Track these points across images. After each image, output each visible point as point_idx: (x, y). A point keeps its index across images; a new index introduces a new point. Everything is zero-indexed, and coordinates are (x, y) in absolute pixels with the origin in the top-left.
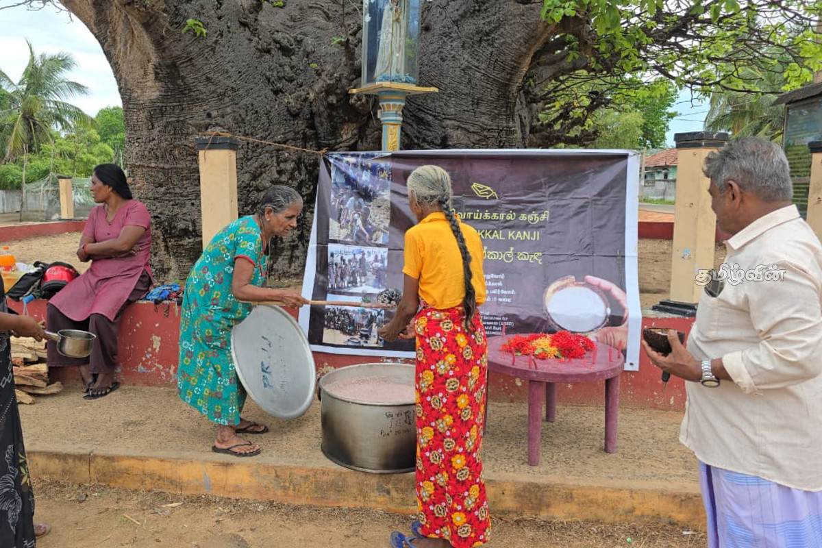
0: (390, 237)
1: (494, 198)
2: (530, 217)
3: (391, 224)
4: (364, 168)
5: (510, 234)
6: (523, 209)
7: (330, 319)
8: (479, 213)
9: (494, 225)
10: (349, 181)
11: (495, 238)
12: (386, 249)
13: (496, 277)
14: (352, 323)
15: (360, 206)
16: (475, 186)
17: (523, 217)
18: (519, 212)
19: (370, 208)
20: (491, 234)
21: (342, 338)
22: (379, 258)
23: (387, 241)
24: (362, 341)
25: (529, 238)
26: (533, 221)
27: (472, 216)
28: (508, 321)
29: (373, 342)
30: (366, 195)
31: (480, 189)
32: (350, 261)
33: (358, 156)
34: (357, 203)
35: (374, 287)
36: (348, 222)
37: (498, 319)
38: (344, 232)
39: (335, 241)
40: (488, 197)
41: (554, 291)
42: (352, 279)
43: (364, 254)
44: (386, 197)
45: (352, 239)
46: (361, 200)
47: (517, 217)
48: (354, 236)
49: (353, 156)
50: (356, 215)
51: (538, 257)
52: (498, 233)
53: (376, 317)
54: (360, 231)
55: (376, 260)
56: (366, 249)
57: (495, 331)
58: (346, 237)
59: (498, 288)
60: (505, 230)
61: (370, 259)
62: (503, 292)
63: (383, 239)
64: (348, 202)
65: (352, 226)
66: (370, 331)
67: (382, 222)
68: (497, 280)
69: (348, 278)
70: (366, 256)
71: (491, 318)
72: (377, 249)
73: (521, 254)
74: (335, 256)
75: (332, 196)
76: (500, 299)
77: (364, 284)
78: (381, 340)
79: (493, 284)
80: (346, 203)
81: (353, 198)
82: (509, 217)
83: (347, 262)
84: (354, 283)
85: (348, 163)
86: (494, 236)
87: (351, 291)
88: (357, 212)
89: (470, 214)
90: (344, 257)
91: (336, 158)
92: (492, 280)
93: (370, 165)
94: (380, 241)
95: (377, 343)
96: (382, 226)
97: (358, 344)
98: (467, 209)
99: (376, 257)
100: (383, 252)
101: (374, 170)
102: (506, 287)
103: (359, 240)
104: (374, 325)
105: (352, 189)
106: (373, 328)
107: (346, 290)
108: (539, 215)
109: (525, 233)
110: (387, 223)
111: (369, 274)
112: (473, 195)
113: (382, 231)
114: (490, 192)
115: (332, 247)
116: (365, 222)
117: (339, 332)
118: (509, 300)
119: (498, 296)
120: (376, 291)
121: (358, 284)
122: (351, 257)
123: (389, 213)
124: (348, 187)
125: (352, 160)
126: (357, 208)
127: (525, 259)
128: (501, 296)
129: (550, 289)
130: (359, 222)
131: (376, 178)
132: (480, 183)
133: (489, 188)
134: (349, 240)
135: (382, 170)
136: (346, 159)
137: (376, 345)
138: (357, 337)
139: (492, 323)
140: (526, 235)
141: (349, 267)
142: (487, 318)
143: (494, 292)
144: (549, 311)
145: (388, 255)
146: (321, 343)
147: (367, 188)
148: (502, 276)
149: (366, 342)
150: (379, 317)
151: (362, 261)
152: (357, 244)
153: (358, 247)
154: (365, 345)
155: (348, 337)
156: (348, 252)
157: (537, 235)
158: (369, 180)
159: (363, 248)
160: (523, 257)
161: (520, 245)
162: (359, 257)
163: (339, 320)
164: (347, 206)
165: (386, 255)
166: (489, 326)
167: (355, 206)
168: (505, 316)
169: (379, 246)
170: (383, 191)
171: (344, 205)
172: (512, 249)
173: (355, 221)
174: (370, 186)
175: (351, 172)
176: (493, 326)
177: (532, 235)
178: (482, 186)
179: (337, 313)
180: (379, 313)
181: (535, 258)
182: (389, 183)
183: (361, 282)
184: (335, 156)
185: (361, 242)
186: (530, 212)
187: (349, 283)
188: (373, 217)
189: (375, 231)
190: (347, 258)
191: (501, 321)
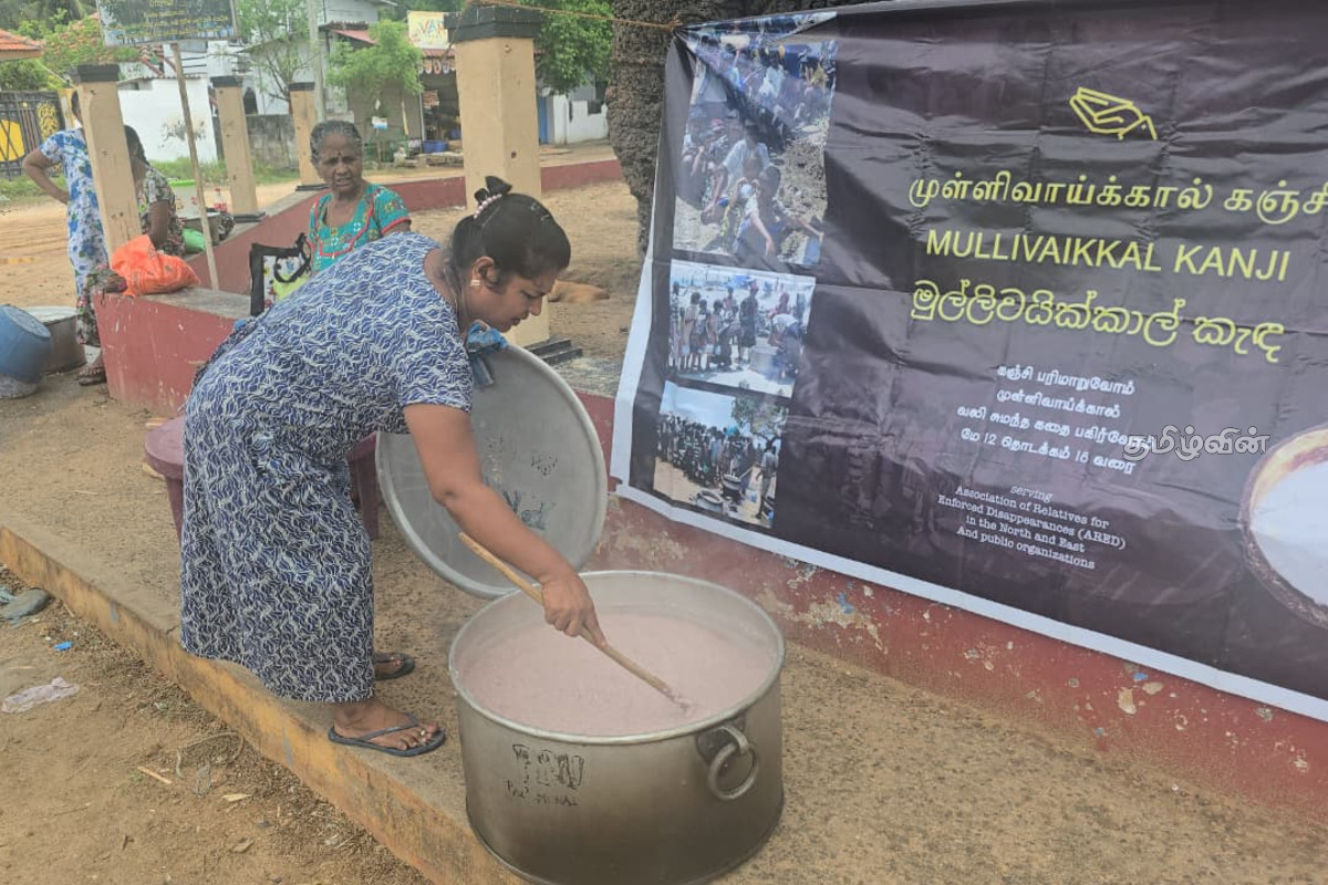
0: (823, 250)
1: (1145, 135)
2: (1267, 201)
3: (829, 214)
4: (770, 60)
5: (1183, 256)
6: (1245, 174)
7: (666, 440)
8: (1086, 184)
9: (1131, 222)
10: (735, 98)
11: (1130, 265)
12: (810, 281)
13: (1105, 387)
14: (706, 457)
15: (759, 164)
16: (1081, 95)
17: (1239, 199)
18: (1225, 181)
19: (782, 168)
20: (1118, 253)
21: (685, 489)
22: (792, 302)
23: (816, 258)
24: (726, 505)
25: (1247, 273)
26: (1276, 214)
27: (1062, 193)
28: (1108, 531)
29: (749, 510)
30: (770, 133)
31: (1097, 107)
32: (718, 305)
33: (756, 28)
34: (752, 156)
35: (770, 377)
36: (725, 204)
37: (1078, 519)
38: (712, 231)
39: (683, 256)
40: (1121, 132)
41: (1299, 460)
42: (719, 350)
43: (754, 291)
44: (814, 140)
45: (729, 249)
46: (763, 147)
47: (1219, 199)
48: (736, 244)
49: (743, 28)
50: (746, 188)
51: (1270, 339)
52: (1143, 251)
53: (761, 453)
54: (753, 228)
55: (782, 308)
56: (761, 278)
57: (1065, 551)
58: (713, 245)
59: (1101, 421)
60: (1167, 242)
61: (767, 304)
62: (1115, 437)
63: (807, 251)
64: (732, 153)
65: (732, 216)
66: (744, 485)
67: (808, 205)
68: (1106, 399)
69: (709, 347)
70: (761, 293)
71: (1056, 514)
72: (788, 279)
73: (1208, 323)
74: (681, 291)
75: (688, 138)
76: (1098, 461)
77: (745, 367)
78: (767, 512)
79: (1092, 409)
80: (723, 155)
81: (742, 142)
82: (1190, 199)
83: (711, 309)
84: (723, 361)
85: (730, 48)
86: (1126, 258)
87: (711, 380)
88: (750, 180)
89: (1056, 186)
90: (704, 295)
91: (705, 39)
92: (1092, 396)
93: (782, 50)
94: (799, 259)
95: (759, 516)
96: (807, 218)
97: (717, 510)
98: (1048, 173)
99: (785, 298)
100: (804, 287)
101: (792, 65)
102: (1126, 425)
103: (747, 254)
104: (756, 471)
105: (742, 120)
106: (753, 480)
107: (702, 377)
108: (1303, 198)
109: (1236, 253)
110: (819, 210)
111: (761, 342)
112: (1071, 125)
113: (806, 232)
114: (1129, 116)
115: (679, 270)
116: (766, 206)
117: (681, 473)
118: (1128, 468)
119: (1094, 448)
120: (772, 388)
121: (734, 366)
122: (722, 295)
123: (823, 182)
124: (734, 113)
125: (740, 40)
126: (751, 169)
127: (1219, 340)
128: (1109, 450)
129: (1283, 454)
130: (752, 206)
131: (798, 84)
132: (1096, 86)
133: (1129, 105)
134: (719, 251)
135: (813, 62)
136: (726, 39)
137: (756, 521)
138: (717, 492)
139: (1056, 528)
140: (1240, 261)
141: (714, 321)
142: (1044, 511)
143: (1089, 434)
144: (1253, 528)
145: (815, 295)
146: (649, 488)
147: (769, 115)
148: (1127, 388)
149: (735, 510)
150: (769, 454)
151: (750, 306)
152: (739, 261)
153: (741, 272)
154: (732, 515)
155: (698, 489)
156: (717, 283)
157: (1281, 262)
158: (776, 95)
159: (755, 275)
160: (1211, 332)
161: (1210, 293)
162: (741, 296)
163: (681, 445)
164: (725, 163)
165: (808, 295)
166: (1050, 533)
167: (744, 164)
168: (1101, 514)
169: (798, 270)
170: (809, 122)
171: (718, 161)
172: (1179, 303)
173: (741, 202)
174: (777, 109)
175: (734, 74)
176: (1059, 535)
177: (1262, 263)
178: (1102, 98)
179: (678, 428)
180: (769, 445)
181: (1258, 339)
182: (831, 96)
183: (740, 359)
184: (701, 34)
185: (751, 259)
186: (1271, 183)
187: (712, 359)
188: (788, 192)
189: (789, 231)
190: (710, 298)
191: (1088, 527)
